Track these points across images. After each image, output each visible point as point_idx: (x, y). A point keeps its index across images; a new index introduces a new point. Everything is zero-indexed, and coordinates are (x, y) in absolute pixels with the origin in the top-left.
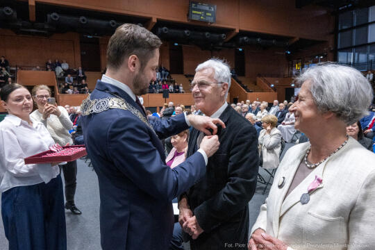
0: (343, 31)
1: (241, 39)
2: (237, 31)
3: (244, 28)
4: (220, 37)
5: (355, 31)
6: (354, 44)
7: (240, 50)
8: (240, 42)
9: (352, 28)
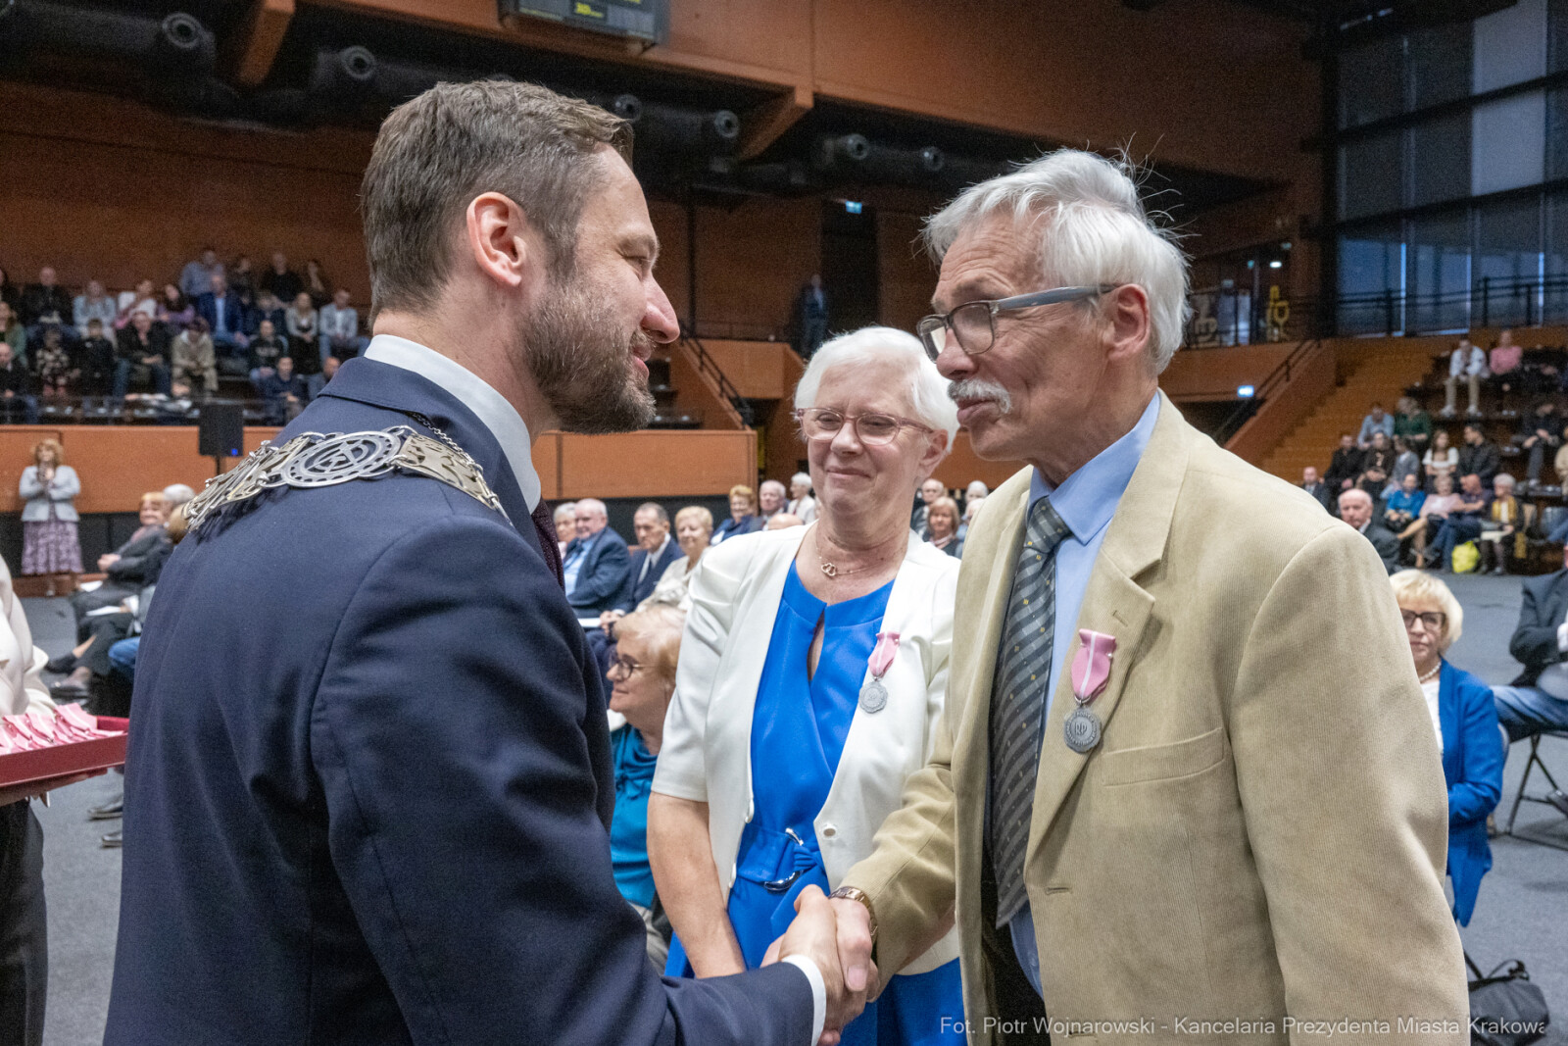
0: (1357, 134)
1: (829, 144)
2: (804, 99)
3: (842, 88)
4: (707, 127)
5: (1412, 136)
6: (1412, 199)
7: (853, 206)
8: (829, 159)
9: (1398, 122)
